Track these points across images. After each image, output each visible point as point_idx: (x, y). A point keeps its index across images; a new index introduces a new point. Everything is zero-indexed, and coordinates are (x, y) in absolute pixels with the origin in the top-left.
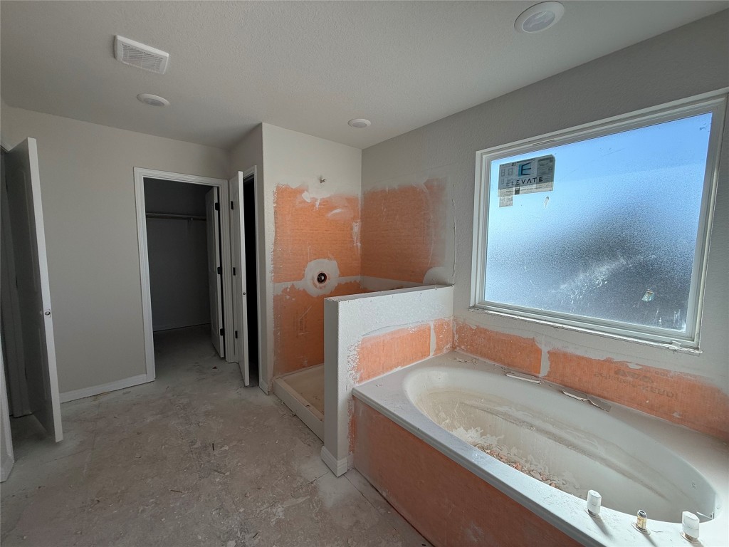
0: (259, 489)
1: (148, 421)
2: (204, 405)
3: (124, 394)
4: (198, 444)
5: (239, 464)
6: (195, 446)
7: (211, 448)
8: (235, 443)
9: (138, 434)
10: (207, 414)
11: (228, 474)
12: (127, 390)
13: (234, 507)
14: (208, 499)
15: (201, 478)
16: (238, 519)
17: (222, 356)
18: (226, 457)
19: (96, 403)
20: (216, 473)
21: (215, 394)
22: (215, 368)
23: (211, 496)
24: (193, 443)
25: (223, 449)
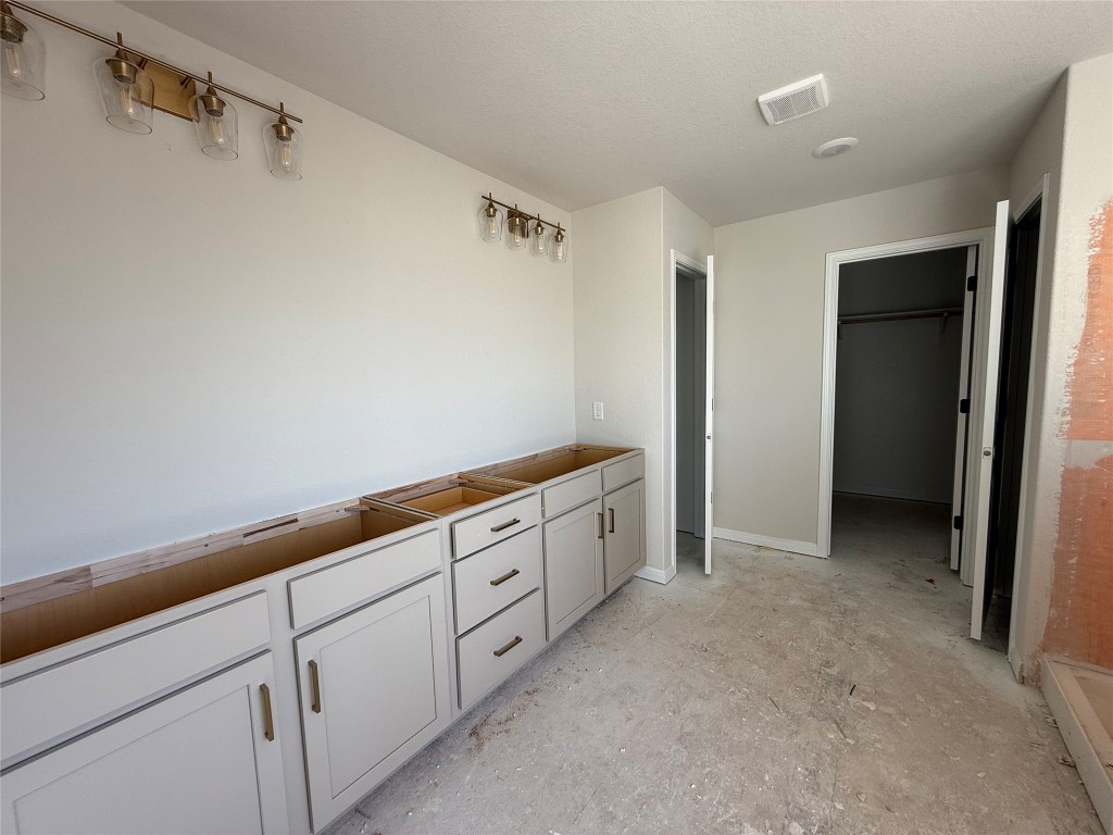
0: (889, 810)
1: (793, 602)
2: (876, 625)
3: (786, 557)
4: (834, 671)
5: (877, 745)
6: (828, 671)
7: (847, 690)
8: (891, 710)
9: (774, 610)
10: (873, 640)
11: (852, 742)
12: (792, 555)
13: (830, 790)
14: (803, 746)
15: (811, 713)
16: (827, 812)
17: (954, 566)
18: (863, 718)
19: (756, 554)
20: (834, 726)
21: (904, 620)
22: (931, 581)
23: (810, 747)
24: (828, 664)
25: (866, 704)
